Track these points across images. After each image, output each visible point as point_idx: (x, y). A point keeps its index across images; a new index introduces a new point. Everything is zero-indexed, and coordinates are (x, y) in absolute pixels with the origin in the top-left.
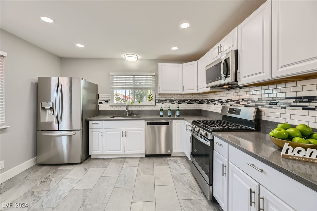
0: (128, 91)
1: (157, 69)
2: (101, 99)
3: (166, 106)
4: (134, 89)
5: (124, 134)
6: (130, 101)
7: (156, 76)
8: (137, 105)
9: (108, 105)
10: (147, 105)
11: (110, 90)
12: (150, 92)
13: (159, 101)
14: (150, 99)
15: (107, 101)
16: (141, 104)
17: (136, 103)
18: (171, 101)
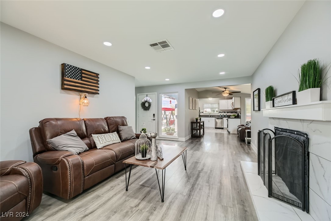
0: (209, 109)
1: (219, 101)
2: (200, 111)
3: (222, 114)
4: (211, 108)
5: (209, 121)
6: (210, 113)
7: (219, 104)
8: (213, 114)
9: (203, 113)
10: (216, 113)
11: (203, 109)
12: (217, 109)
13: (220, 112)
14: (217, 111)
15: (202, 112)
16: (214, 113)
17: (212, 113)
18: (225, 112)
